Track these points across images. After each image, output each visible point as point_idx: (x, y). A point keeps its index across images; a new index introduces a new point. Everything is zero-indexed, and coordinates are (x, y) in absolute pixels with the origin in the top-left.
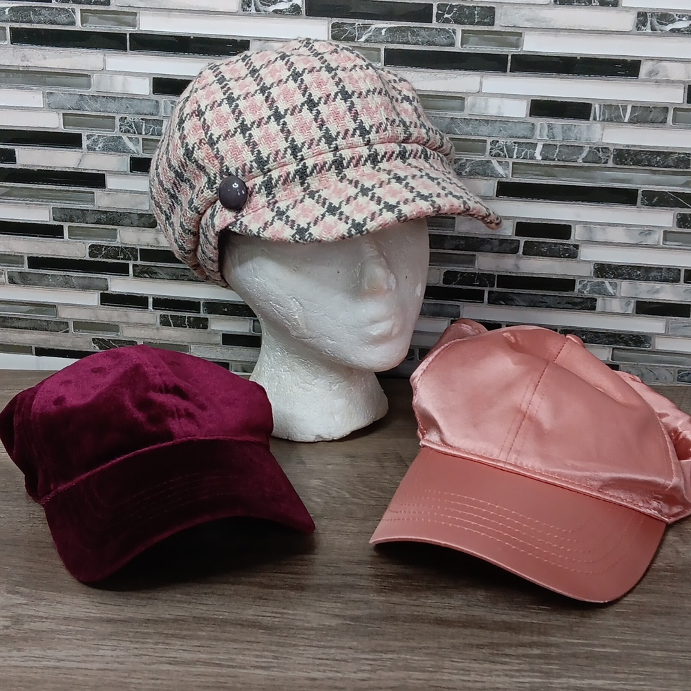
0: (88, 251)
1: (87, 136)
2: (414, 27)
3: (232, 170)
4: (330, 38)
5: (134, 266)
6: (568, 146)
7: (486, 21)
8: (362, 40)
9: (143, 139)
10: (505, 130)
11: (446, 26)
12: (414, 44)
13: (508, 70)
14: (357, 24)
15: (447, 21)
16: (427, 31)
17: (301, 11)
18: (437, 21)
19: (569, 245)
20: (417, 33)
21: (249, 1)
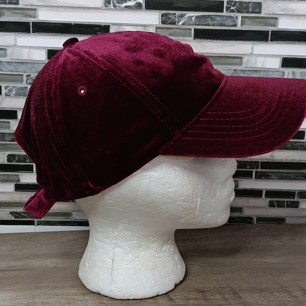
0: (6, 158)
1: (5, 87)
2: (212, 15)
4: (160, 23)
7: (256, 11)
8: (181, 23)
11: (232, 14)
12: (212, 26)
13: (269, 40)
14: (177, 14)
15: (233, 11)
16: (220, 17)
17: (142, 6)
18: (227, 11)
19: (303, 142)
20: (214, 19)
21: (109, 1)
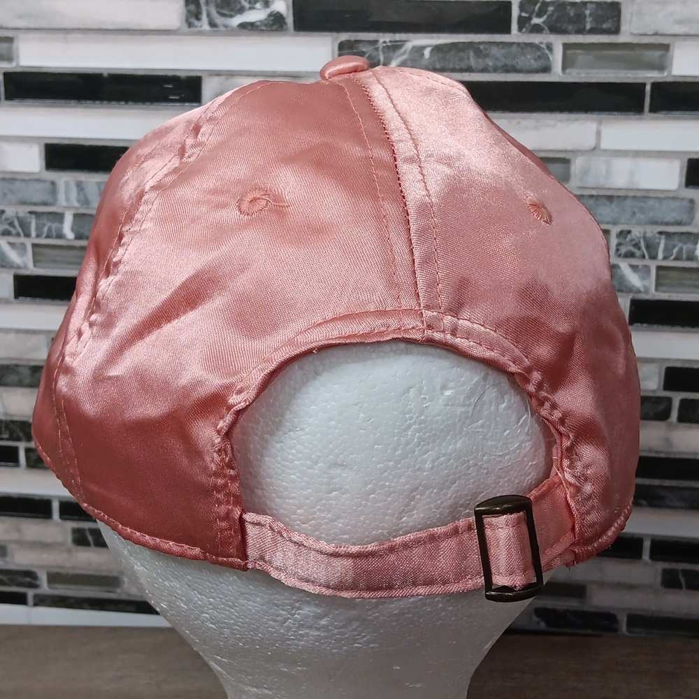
2: (479, 43)
5: (28, 451)
7: (605, 26)
9: (34, 246)
10: (642, 210)
11: (536, 39)
12: (481, 72)
13: (647, 108)
14: (381, 40)
15: (537, 29)
16: (502, 48)
17: (286, 24)
18: (520, 29)
20: (484, 52)
21: (198, 10)
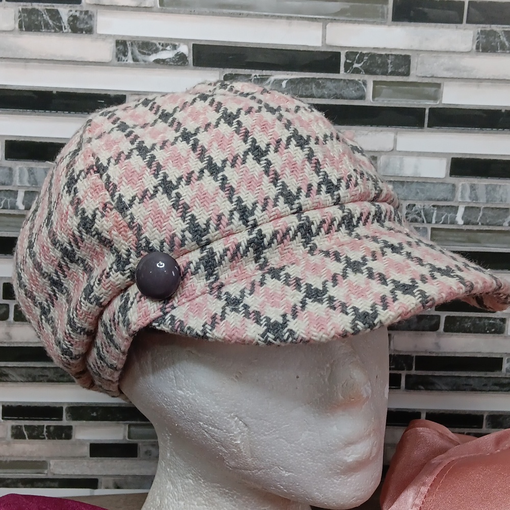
2: (319, 79)
3: (155, 243)
6: (492, 208)
7: (400, 70)
10: (422, 191)
11: (356, 77)
12: (320, 98)
13: (426, 125)
14: (253, 75)
15: (357, 71)
16: (334, 83)
17: (188, 61)
18: (346, 71)
19: (495, 319)
20: (322, 85)
21: (125, 49)
